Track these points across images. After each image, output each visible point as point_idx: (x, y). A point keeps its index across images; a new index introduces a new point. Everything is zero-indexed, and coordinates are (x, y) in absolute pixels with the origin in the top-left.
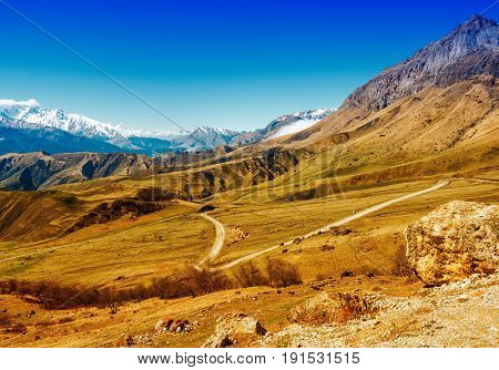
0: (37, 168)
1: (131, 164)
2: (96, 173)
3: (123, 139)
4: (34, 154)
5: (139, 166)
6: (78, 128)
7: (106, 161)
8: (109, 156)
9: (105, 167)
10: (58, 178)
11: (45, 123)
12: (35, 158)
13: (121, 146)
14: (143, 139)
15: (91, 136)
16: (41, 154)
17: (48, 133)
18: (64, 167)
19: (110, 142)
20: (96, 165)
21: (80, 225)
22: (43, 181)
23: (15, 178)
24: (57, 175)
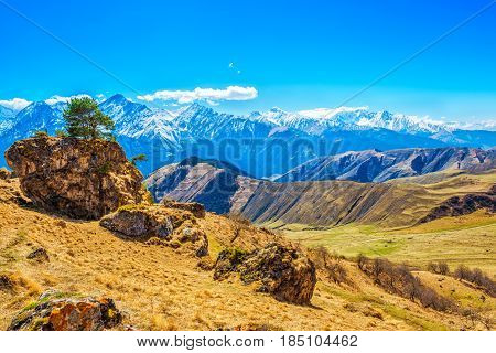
0: (371, 164)
1: (462, 158)
3: (446, 134)
4: (368, 152)
5: (471, 160)
6: (401, 127)
7: (435, 155)
8: (438, 150)
9: (435, 161)
10: (389, 172)
11: (373, 125)
12: (369, 155)
14: (469, 132)
15: (414, 133)
16: (373, 151)
18: (395, 162)
19: (434, 137)
20: (425, 160)
21: (432, 217)
22: (376, 174)
23: (354, 172)
24: (389, 169)
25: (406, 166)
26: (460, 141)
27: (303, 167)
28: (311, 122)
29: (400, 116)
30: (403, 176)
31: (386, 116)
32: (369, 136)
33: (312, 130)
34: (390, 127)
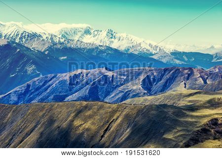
1: (188, 79)
2: (155, 87)
3: (166, 55)
5: (196, 80)
6: (125, 46)
7: (163, 76)
8: (166, 70)
9: (163, 81)
10: (121, 92)
11: (98, 43)
13: (164, 61)
14: (184, 53)
15: (136, 53)
17: (102, 52)
19: (155, 57)
20: (154, 80)
22: (108, 93)
23: (85, 91)
24: (120, 89)
25: (136, 86)
26: (178, 62)
27: (28, 86)
29: (124, 35)
30: (134, 96)
31: (111, 34)
32: (95, 54)
33: (35, 46)
34: (115, 45)
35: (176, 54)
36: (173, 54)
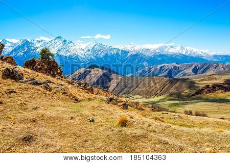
0: (174, 69)
3: (210, 57)
5: (220, 68)
6: (189, 53)
7: (203, 66)
8: (205, 64)
9: (203, 69)
10: (182, 73)
12: (173, 66)
15: (195, 56)
16: (175, 64)
17: (177, 56)
18: (185, 69)
20: (199, 68)
21: (197, 93)
22: (176, 74)
25: (190, 71)
26: (216, 60)
27: (143, 70)
28: (147, 50)
29: (189, 48)
30: (188, 75)
32: (174, 57)
34: (184, 53)
35: (215, 56)
36: (213, 56)
